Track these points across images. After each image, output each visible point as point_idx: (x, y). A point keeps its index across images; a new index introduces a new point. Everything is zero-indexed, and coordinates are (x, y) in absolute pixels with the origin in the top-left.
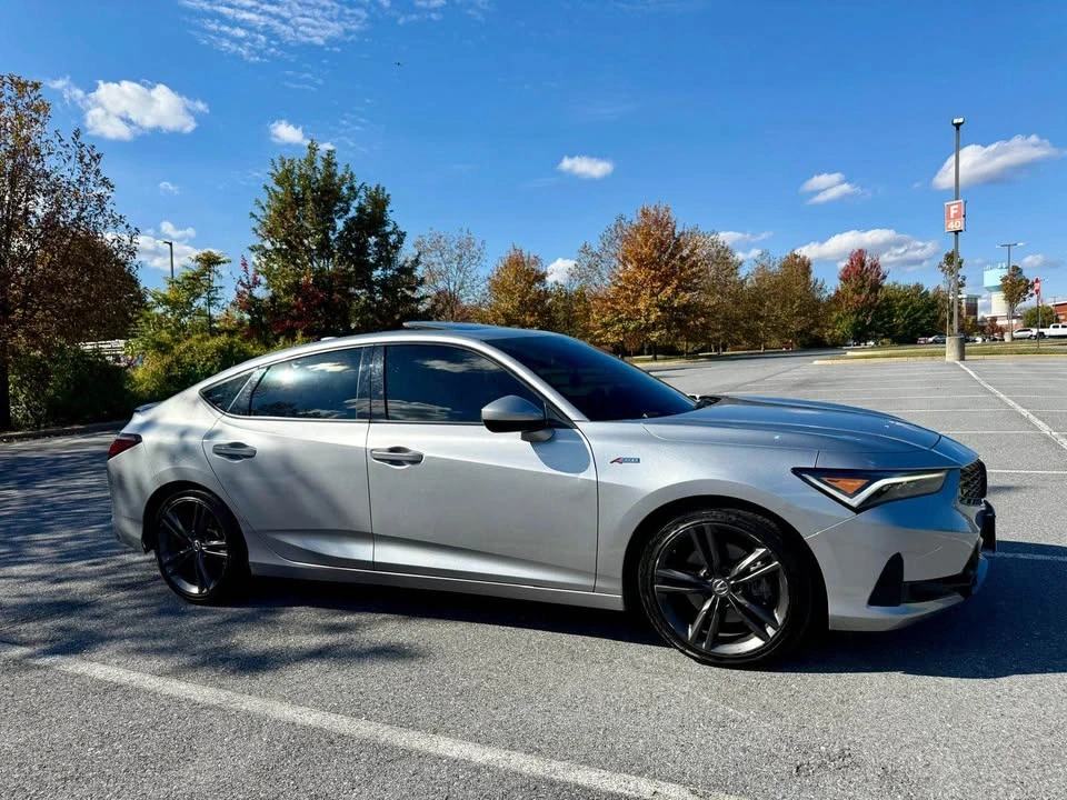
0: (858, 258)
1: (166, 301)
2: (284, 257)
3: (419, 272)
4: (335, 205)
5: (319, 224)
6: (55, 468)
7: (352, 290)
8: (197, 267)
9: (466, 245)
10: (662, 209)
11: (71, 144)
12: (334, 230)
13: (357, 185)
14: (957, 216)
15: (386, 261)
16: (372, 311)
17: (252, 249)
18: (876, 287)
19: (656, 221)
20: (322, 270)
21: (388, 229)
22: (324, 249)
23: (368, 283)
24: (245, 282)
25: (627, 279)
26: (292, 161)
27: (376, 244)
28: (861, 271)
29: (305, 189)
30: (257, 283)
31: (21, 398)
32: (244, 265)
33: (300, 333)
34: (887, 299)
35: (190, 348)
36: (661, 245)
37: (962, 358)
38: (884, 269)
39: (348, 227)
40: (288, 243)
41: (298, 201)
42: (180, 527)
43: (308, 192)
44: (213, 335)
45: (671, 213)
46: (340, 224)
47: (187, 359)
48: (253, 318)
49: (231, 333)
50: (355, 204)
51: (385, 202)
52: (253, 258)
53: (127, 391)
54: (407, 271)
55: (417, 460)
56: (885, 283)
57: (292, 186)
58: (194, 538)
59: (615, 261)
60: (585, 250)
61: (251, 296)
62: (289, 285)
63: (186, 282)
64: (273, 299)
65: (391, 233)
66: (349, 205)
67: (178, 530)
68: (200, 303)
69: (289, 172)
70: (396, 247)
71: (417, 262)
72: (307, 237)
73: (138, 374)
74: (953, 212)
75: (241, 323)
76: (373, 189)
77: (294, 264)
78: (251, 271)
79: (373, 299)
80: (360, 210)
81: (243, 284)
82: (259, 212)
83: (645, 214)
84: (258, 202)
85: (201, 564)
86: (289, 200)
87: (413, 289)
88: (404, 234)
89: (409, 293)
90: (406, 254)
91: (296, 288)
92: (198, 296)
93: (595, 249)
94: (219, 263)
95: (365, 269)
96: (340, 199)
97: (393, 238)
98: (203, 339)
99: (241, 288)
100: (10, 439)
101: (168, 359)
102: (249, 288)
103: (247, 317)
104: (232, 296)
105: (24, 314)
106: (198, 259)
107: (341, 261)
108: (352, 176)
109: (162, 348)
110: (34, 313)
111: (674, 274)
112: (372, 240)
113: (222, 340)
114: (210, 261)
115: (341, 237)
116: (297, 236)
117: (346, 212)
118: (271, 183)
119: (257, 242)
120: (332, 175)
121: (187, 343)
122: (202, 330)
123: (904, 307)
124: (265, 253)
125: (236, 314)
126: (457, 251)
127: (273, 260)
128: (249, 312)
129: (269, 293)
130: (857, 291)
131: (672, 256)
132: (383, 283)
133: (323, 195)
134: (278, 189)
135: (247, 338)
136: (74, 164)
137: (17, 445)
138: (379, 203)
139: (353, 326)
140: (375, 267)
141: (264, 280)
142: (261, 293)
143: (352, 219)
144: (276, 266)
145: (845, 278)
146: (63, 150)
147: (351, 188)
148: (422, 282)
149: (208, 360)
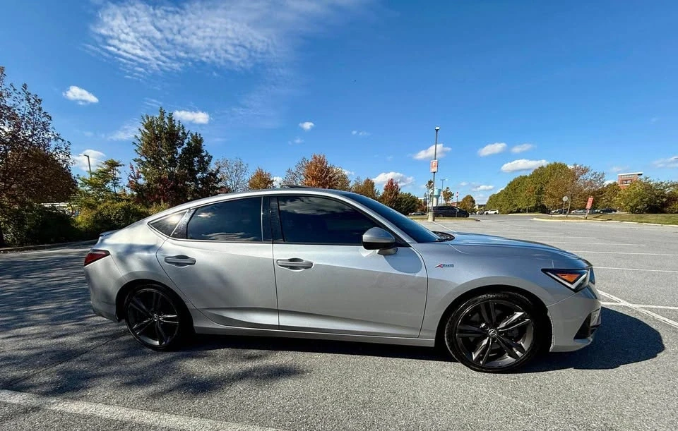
0: (391, 182)
1: (90, 183)
2: (153, 165)
3: (219, 176)
4: (176, 141)
5: (170, 150)
6: (36, 267)
7: (186, 182)
8: (105, 167)
9: (239, 166)
10: (322, 156)
11: (22, 92)
12: (177, 154)
13: (186, 132)
14: (435, 166)
15: (204, 169)
16: (198, 192)
17: (135, 160)
18: (397, 194)
19: (319, 161)
20: (172, 172)
21: (204, 154)
22: (173, 162)
23: (195, 179)
24: (133, 175)
25: (308, 184)
26: (153, 118)
27: (198, 161)
28: (392, 187)
29: (160, 132)
30: (139, 177)
31: (9, 230)
32: (132, 168)
33: (162, 201)
34: (400, 198)
35: (106, 207)
36: (322, 171)
37: (434, 221)
38: (399, 187)
39: (183, 152)
40: (154, 158)
41: (157, 138)
42: (144, 307)
43: (163, 133)
44: (119, 201)
45: (325, 158)
46: (180, 151)
47: (105, 213)
48: (139, 194)
49: (128, 200)
50: (186, 141)
51: (201, 140)
52: (135, 165)
53: (73, 227)
54: (213, 175)
55: (309, 266)
56: (400, 192)
57: (154, 130)
58: (153, 313)
59: (302, 177)
60: (289, 171)
61: (137, 183)
62: (156, 179)
63: (100, 174)
64: (148, 185)
65: (205, 156)
66: (183, 142)
67: (142, 309)
68: (109, 185)
69: (151, 123)
70: (208, 163)
71: (218, 171)
72: (163, 156)
73: (79, 219)
74: (434, 164)
75: (133, 196)
76: (194, 135)
77: (158, 168)
78: (136, 171)
79: (197, 187)
80: (188, 144)
81: (132, 177)
82: (138, 142)
83: (315, 158)
84: (136, 137)
85: (160, 328)
86: (153, 136)
87: (217, 183)
88: (211, 157)
89: (215, 185)
90: (212, 167)
91: (160, 180)
92: (108, 181)
93: (294, 171)
94: (118, 166)
95: (193, 173)
96: (179, 138)
97: (206, 158)
98: (113, 203)
99: (131, 179)
100: (5, 252)
101: (94, 212)
102: (135, 179)
103: (135, 193)
104: (127, 183)
105: (5, 186)
106: (106, 163)
107: (181, 167)
108: (183, 128)
109: (91, 206)
110: (11, 185)
111: (327, 183)
112: (196, 159)
113: (124, 203)
114: (113, 165)
115: (180, 157)
116: (158, 155)
117: (183, 145)
118: (143, 128)
119: (138, 157)
120: (173, 126)
121: (105, 204)
122: (113, 199)
123: (405, 202)
124: (142, 163)
125: (129, 192)
126: (235, 168)
127: (147, 167)
128: (136, 191)
129: (146, 182)
130: (390, 194)
131: (326, 176)
132: (202, 180)
133: (170, 135)
134: (146, 131)
135: (137, 203)
136: (25, 103)
137: (10, 254)
138: (198, 142)
139: (189, 199)
140: (198, 172)
141: (143, 176)
142: (141, 181)
143: (185, 148)
144: (148, 170)
145: (386, 190)
146: (17, 96)
147: (184, 133)
148: (220, 180)
149: (117, 213)
